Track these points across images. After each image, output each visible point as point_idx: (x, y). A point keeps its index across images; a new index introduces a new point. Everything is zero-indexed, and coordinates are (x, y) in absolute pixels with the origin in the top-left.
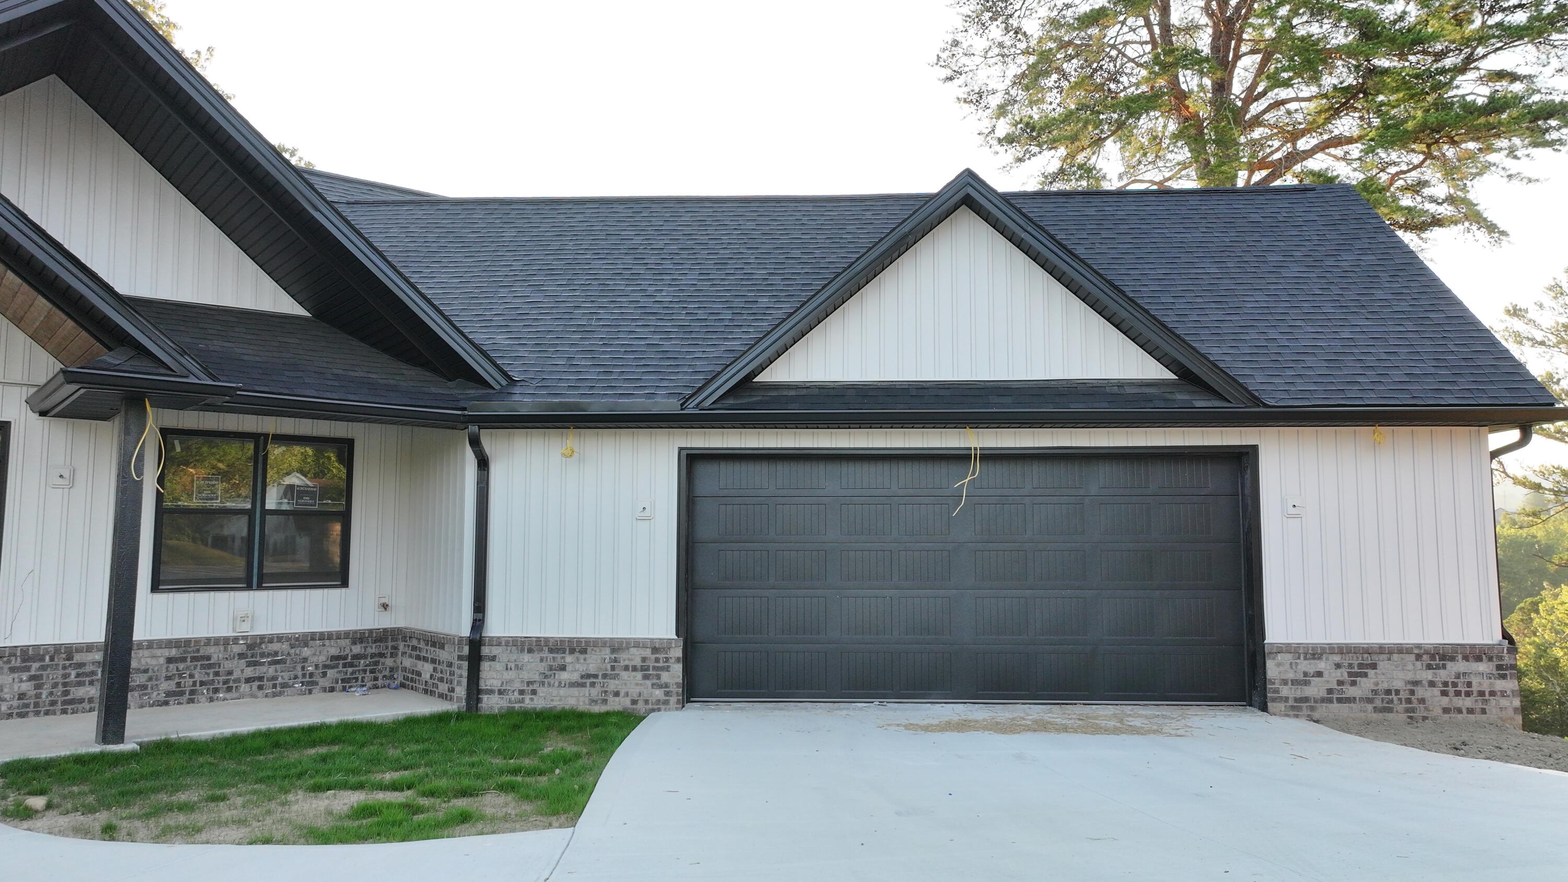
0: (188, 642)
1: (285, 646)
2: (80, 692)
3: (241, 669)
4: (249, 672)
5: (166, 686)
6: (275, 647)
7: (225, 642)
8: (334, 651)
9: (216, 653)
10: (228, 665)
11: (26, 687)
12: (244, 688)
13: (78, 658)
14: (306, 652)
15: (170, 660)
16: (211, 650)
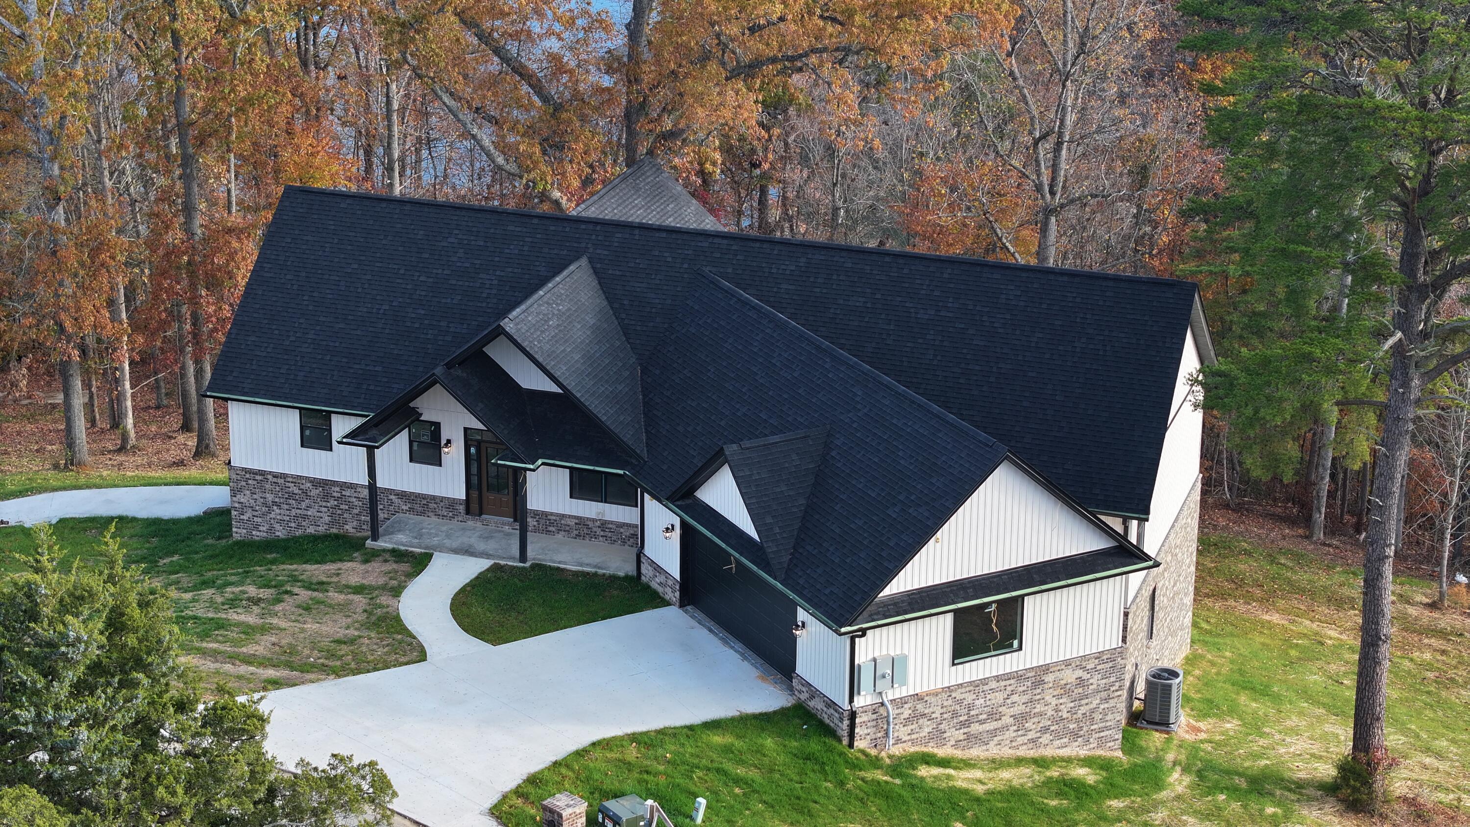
0: (581, 518)
1: (614, 527)
2: (551, 529)
3: (599, 532)
4: (602, 533)
5: (575, 532)
6: (610, 526)
7: (594, 520)
8: (632, 532)
9: (591, 524)
10: (594, 529)
11: (535, 523)
12: (601, 539)
13: (549, 517)
14: (622, 530)
15: (576, 524)
16: (589, 523)
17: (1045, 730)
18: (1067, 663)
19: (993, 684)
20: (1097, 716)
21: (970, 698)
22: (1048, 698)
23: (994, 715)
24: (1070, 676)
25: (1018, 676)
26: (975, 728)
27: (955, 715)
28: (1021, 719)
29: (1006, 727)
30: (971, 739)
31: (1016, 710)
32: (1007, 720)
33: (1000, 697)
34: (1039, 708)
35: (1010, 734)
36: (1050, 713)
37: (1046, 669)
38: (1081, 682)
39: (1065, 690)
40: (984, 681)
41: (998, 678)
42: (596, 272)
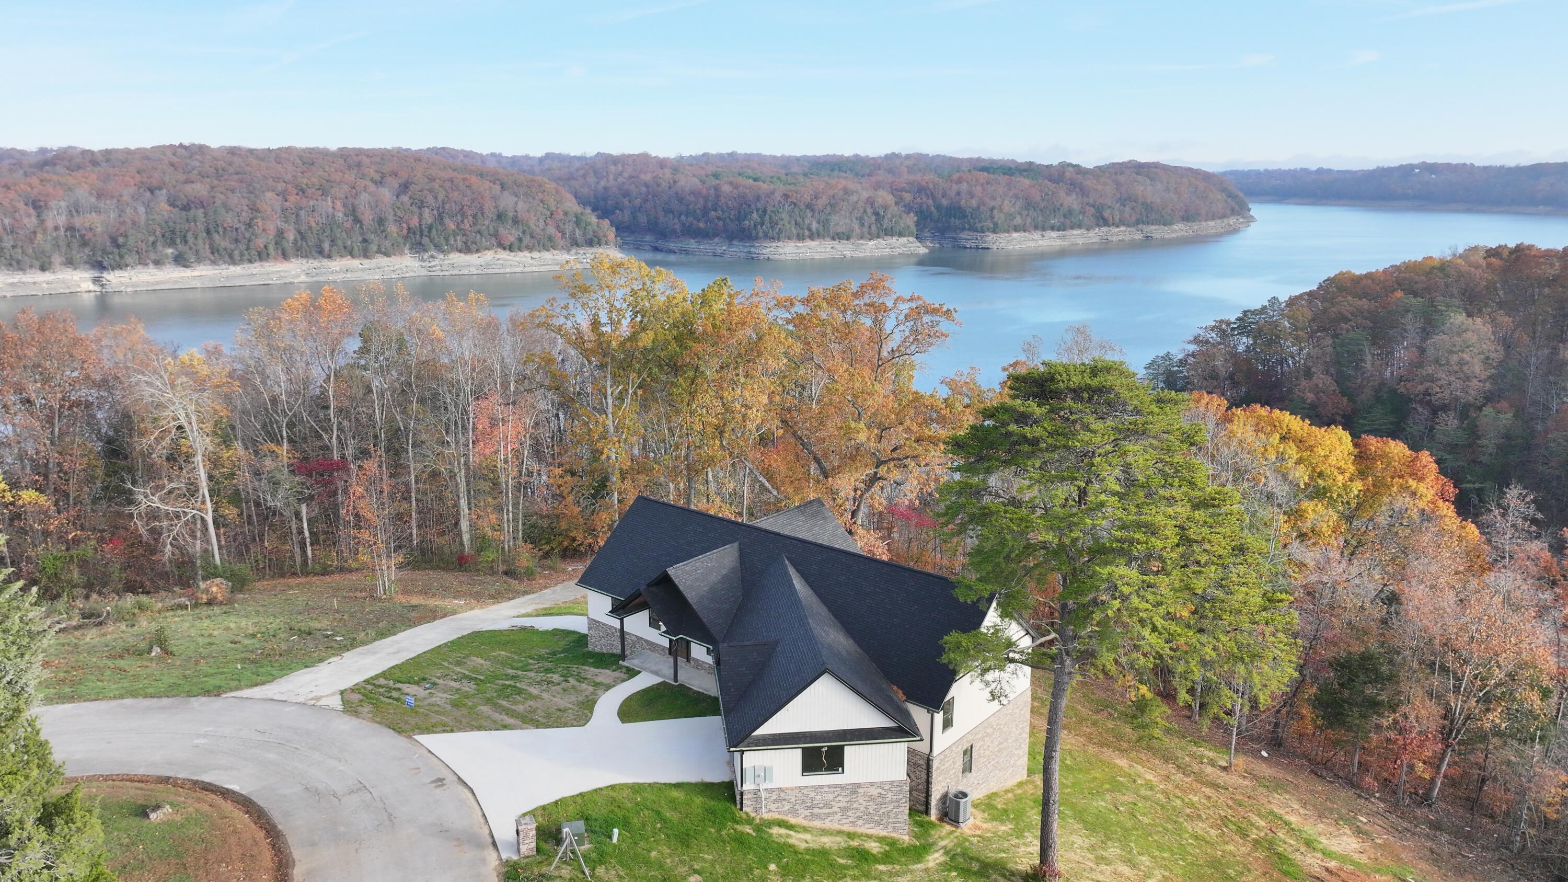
17: (860, 818)
18: (872, 784)
19: (827, 789)
20: (892, 815)
21: (812, 794)
22: (861, 801)
23: (827, 805)
24: (874, 791)
25: (842, 787)
26: (816, 811)
27: (804, 802)
28: (844, 810)
29: (836, 813)
30: (814, 816)
31: (842, 805)
32: (835, 809)
33: (831, 797)
34: (855, 806)
35: (838, 816)
36: (862, 809)
37: (859, 785)
38: (880, 795)
39: (872, 798)
40: (821, 787)
41: (829, 786)
42: (740, 549)
